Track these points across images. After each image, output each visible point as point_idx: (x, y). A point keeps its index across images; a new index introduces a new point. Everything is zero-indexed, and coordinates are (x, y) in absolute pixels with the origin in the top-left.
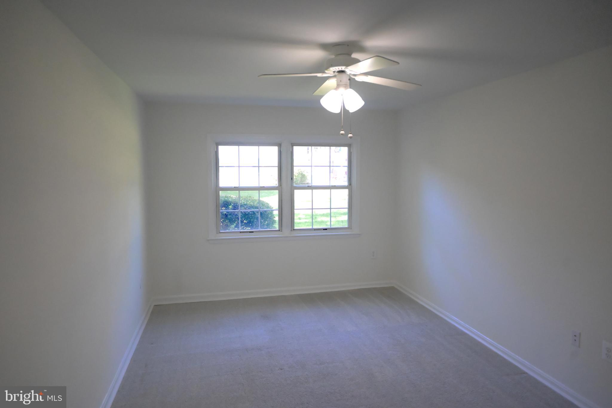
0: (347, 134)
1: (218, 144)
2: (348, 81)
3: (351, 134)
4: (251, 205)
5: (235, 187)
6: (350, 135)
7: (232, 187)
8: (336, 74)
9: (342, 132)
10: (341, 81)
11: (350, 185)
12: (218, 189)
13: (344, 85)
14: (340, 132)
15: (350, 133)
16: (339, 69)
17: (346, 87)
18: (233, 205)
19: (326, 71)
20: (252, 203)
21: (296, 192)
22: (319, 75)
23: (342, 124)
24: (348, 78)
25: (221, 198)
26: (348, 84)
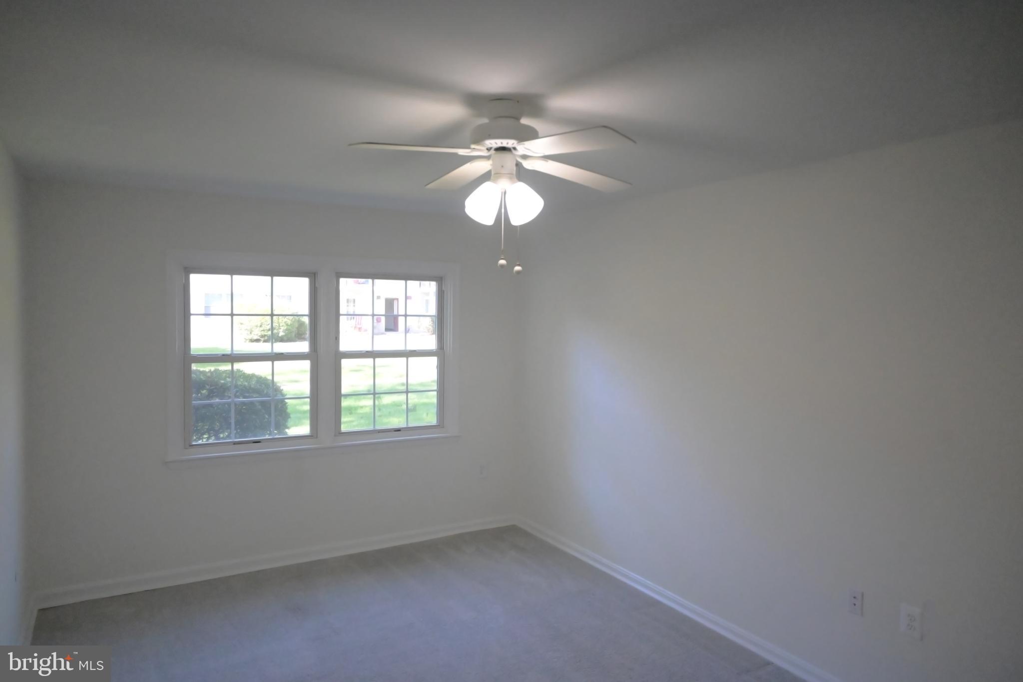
0: (511, 265)
1: (189, 270)
2: (515, 168)
3: (519, 265)
4: (245, 386)
5: (223, 355)
6: (518, 268)
7: (217, 355)
8: (492, 152)
9: (502, 262)
10: (502, 167)
11: (441, 349)
12: (188, 358)
13: (508, 175)
14: (498, 261)
15: (518, 263)
16: (496, 143)
17: (510, 176)
18: (208, 387)
19: (473, 146)
20: (246, 384)
21: (345, 362)
22: (462, 152)
23: (503, 247)
24: (515, 163)
25: (193, 376)
26: (514, 172)
